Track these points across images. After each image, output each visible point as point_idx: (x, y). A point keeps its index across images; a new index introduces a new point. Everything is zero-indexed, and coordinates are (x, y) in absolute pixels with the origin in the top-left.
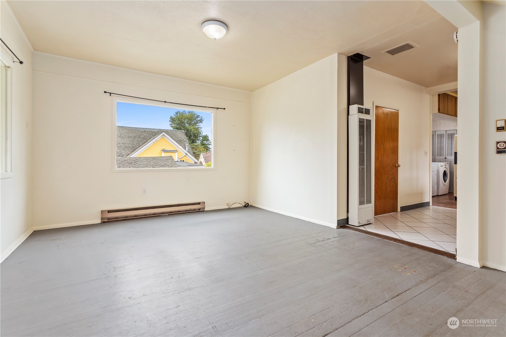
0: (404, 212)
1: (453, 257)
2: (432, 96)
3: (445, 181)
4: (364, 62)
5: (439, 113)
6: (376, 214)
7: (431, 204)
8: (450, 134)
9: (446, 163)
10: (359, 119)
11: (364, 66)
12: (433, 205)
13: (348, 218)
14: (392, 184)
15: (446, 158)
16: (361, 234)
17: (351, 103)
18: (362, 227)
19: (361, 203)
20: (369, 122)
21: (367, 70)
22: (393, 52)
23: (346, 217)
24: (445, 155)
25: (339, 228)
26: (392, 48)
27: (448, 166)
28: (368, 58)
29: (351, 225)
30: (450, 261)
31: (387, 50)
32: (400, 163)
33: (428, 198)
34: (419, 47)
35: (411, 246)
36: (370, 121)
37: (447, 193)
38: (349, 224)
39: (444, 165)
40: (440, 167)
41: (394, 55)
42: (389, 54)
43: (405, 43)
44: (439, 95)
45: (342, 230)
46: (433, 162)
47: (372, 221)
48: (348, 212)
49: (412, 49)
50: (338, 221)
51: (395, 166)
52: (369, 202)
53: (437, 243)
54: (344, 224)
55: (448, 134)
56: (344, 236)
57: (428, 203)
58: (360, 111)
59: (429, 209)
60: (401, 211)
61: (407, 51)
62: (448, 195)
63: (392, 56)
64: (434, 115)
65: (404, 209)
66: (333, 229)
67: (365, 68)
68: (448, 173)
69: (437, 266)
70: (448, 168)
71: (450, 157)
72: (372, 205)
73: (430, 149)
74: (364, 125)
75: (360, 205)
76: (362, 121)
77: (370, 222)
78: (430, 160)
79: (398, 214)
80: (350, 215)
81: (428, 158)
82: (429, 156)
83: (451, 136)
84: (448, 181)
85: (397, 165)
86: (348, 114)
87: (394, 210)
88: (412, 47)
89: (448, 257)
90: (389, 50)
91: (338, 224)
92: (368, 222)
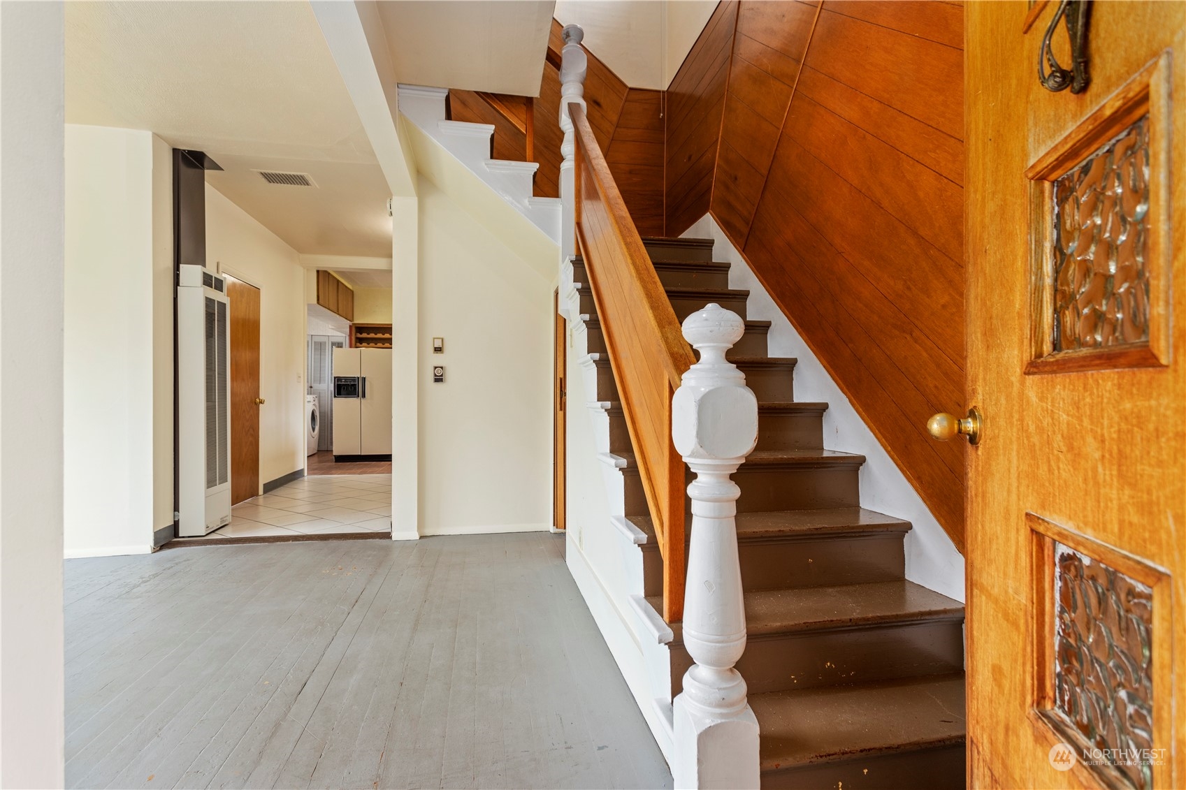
0: (270, 493)
1: (387, 536)
2: (308, 270)
3: (314, 429)
5: (317, 305)
6: (234, 502)
7: (306, 474)
8: (318, 342)
9: (314, 396)
10: (207, 298)
11: (206, 183)
12: (308, 474)
13: (176, 524)
14: (251, 439)
15: (311, 387)
16: (221, 547)
17: (182, 259)
18: (213, 534)
19: (211, 482)
20: (222, 306)
22: (271, 178)
23: (172, 524)
24: (310, 382)
25: (158, 551)
26: (273, 172)
28: (218, 168)
29: (183, 537)
30: (384, 542)
31: (263, 171)
32: (262, 395)
33: (302, 463)
34: (319, 188)
35: (326, 540)
36: (225, 304)
37: (315, 452)
38: (180, 535)
39: (312, 400)
40: (308, 402)
41: (272, 184)
42: (263, 179)
43: (299, 174)
44: (318, 271)
45: (167, 553)
46: (308, 394)
47: (229, 519)
48: (176, 508)
49: (306, 186)
50: (156, 533)
51: (256, 403)
52: (223, 480)
53: (358, 525)
54: (169, 538)
55: (315, 342)
56: (188, 560)
57: (302, 471)
58: (208, 280)
59: (303, 481)
60: (265, 492)
61: (296, 186)
62: (316, 456)
63: (267, 183)
64: (309, 305)
65: (270, 487)
66: (144, 556)
68: (317, 414)
69: (375, 553)
70: (317, 404)
71: (318, 385)
72: (228, 485)
73: (304, 372)
74: (213, 313)
75: (208, 487)
76: (209, 302)
77: (225, 521)
78: (304, 391)
79: (261, 499)
80: (182, 516)
81: (302, 387)
82: (302, 383)
83: (319, 347)
84: (317, 428)
85: (258, 400)
86: (177, 282)
87: (254, 493)
88: (308, 185)
89: (381, 538)
90: (267, 171)
91: (156, 543)
92: (222, 522)
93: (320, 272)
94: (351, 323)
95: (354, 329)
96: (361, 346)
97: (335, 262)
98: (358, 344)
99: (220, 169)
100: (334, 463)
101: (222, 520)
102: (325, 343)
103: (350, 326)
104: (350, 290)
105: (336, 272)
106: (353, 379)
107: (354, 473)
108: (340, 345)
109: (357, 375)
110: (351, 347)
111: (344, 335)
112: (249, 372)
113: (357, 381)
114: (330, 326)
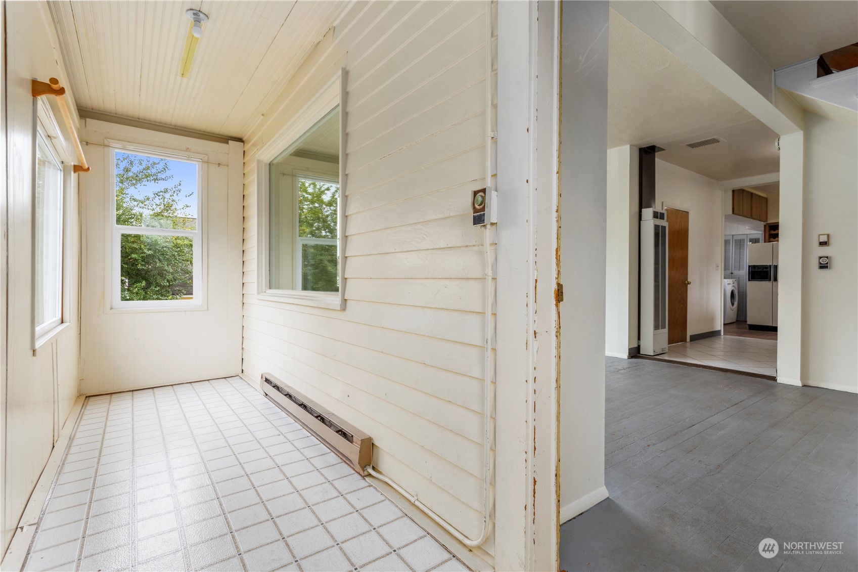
0: (694, 342)
1: (772, 378)
2: (725, 192)
3: (733, 304)
4: (657, 154)
5: (733, 215)
6: (670, 342)
7: (722, 334)
8: (738, 240)
9: (734, 280)
10: (655, 225)
11: (656, 159)
12: (724, 334)
13: (639, 347)
14: (682, 306)
15: (732, 273)
16: (662, 363)
17: (643, 206)
18: (658, 356)
19: (656, 327)
20: (664, 228)
21: (660, 163)
22: (693, 146)
23: (637, 346)
24: (731, 269)
25: (630, 358)
26: (695, 142)
27: (736, 285)
28: (661, 149)
29: (643, 355)
30: (770, 382)
31: (688, 144)
32: (689, 279)
33: (719, 326)
34: (726, 141)
36: (665, 226)
37: (735, 321)
38: (641, 353)
39: (731, 283)
40: (727, 285)
41: (694, 148)
42: (689, 148)
43: (711, 138)
44: (733, 191)
45: (634, 360)
47: (667, 350)
48: (639, 339)
49: (717, 143)
50: (629, 350)
51: (685, 284)
52: (664, 327)
54: (635, 353)
55: (735, 240)
57: (720, 331)
58: (656, 215)
59: (720, 338)
60: (691, 340)
61: (709, 145)
62: (735, 324)
63: (691, 149)
64: (726, 216)
65: (695, 338)
66: (624, 359)
67: (658, 161)
68: (736, 293)
69: (759, 386)
70: (736, 286)
71: (738, 271)
72: (666, 330)
73: (721, 262)
74: (659, 233)
75: (655, 330)
76: (657, 227)
77: (664, 351)
78: (721, 276)
79: (688, 344)
80: (642, 343)
81: (719, 274)
82: (720, 270)
83: (740, 243)
84: (736, 304)
85: (686, 282)
86: (640, 219)
87: (684, 339)
88: (718, 142)
89: (768, 379)
90: (690, 143)
91: (629, 354)
92: (662, 351)
93: (735, 192)
94: (765, 223)
95: (767, 228)
96: (774, 240)
97: (747, 182)
98: (772, 239)
99: (663, 150)
100: (748, 330)
101: (663, 349)
102: (744, 240)
103: (765, 226)
104: (765, 198)
105: (750, 188)
106: (766, 267)
107: (763, 338)
108: (755, 241)
109: (769, 263)
110: (765, 242)
111: (761, 232)
112: (680, 264)
113: (769, 268)
114: (747, 228)
